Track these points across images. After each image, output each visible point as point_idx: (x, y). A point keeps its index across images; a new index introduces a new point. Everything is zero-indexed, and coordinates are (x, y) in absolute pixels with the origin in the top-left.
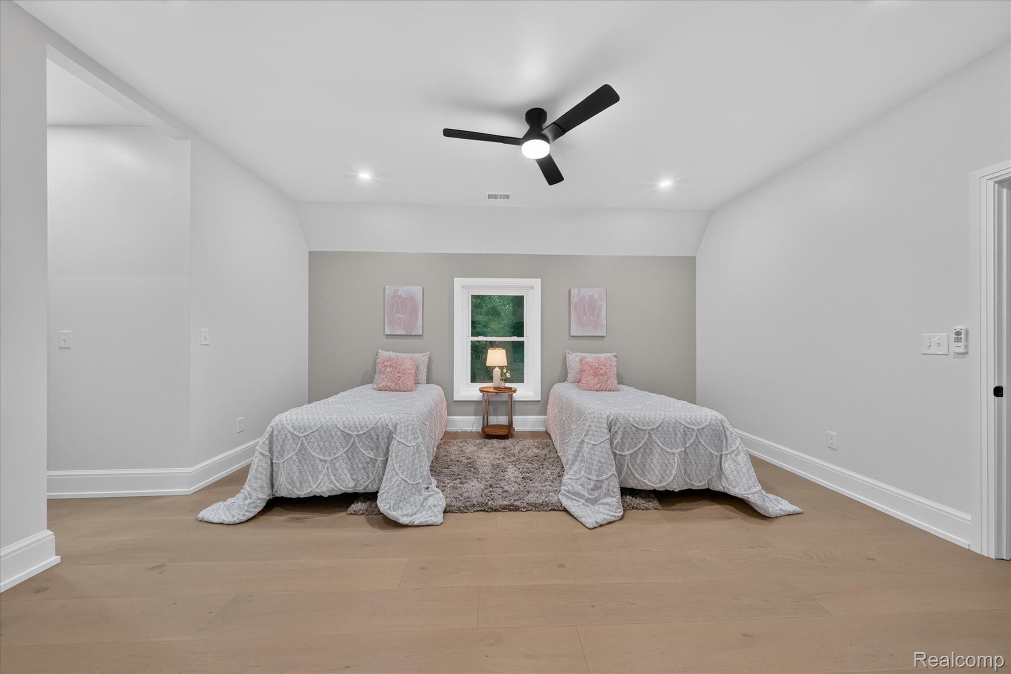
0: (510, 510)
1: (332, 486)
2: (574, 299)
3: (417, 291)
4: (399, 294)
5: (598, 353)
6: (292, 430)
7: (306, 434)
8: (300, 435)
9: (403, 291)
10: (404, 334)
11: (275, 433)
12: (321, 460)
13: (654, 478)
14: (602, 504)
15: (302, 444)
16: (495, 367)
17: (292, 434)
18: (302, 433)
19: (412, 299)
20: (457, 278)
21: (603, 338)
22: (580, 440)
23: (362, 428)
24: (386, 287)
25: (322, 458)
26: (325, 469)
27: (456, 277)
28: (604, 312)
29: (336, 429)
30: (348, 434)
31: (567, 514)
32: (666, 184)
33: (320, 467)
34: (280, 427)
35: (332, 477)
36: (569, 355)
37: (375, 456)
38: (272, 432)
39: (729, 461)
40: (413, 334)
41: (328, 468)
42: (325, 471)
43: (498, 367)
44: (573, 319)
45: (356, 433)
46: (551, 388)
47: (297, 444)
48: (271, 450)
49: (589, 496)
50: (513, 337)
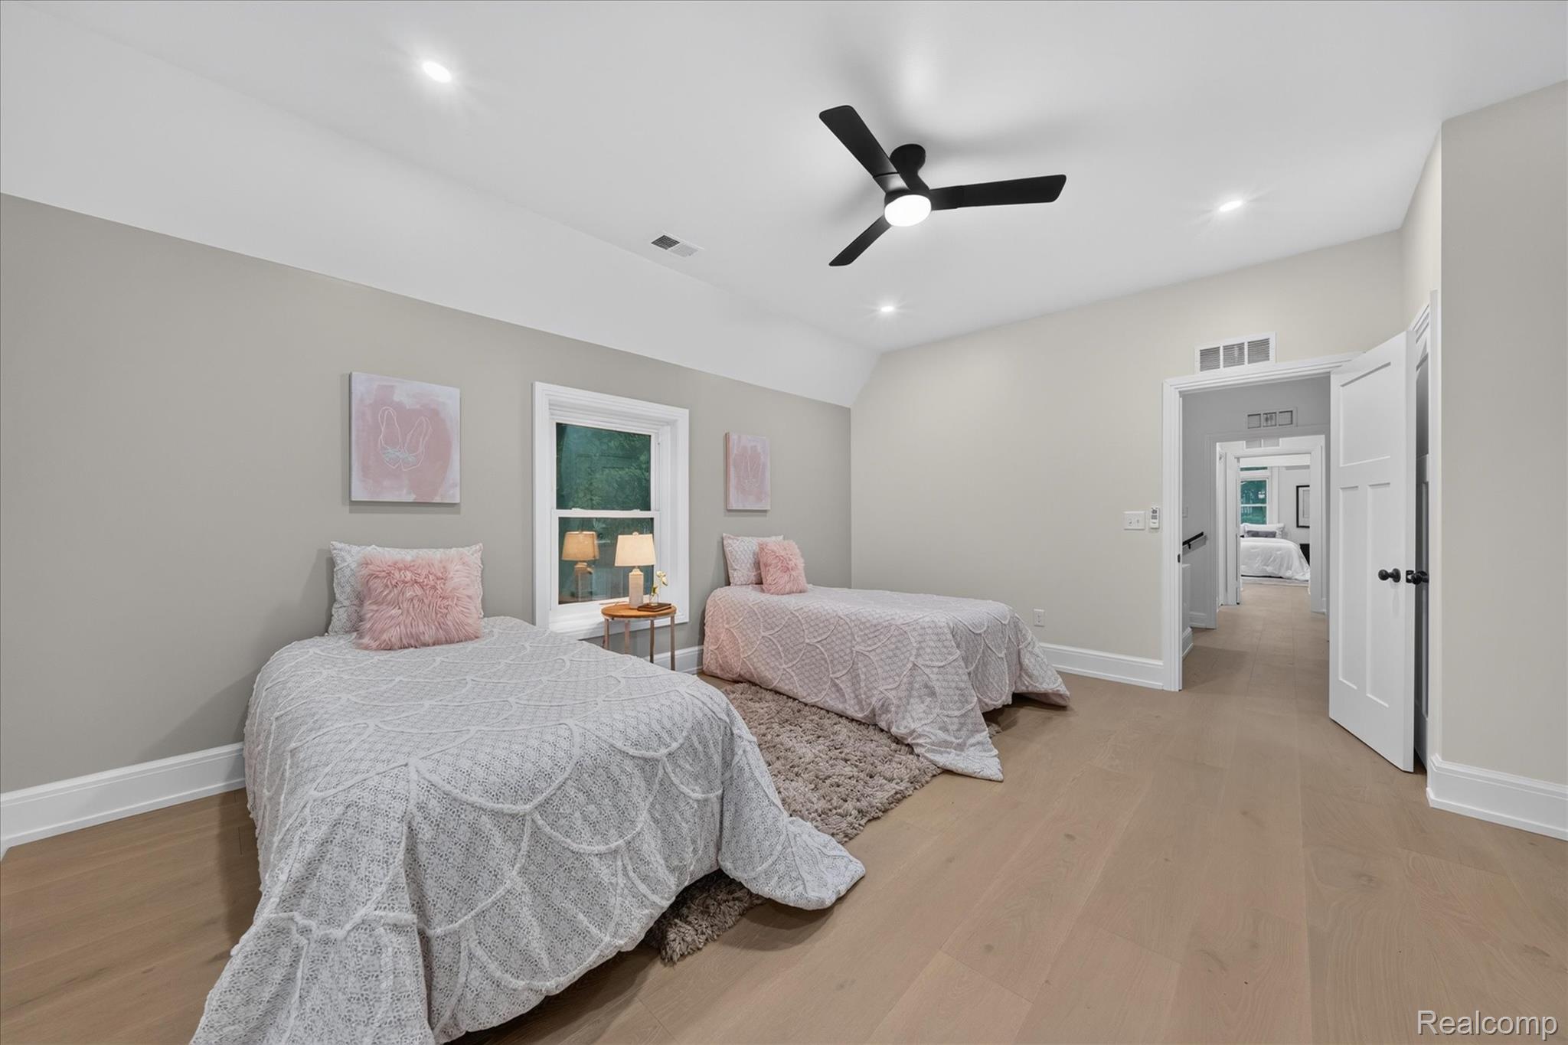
0: (899, 801)
1: (646, 911)
2: (734, 451)
3: (448, 397)
4: (396, 398)
5: (764, 537)
6: (490, 805)
7: (540, 798)
8: (521, 808)
9: (405, 393)
10: (411, 498)
11: (426, 833)
12: (600, 855)
13: (994, 695)
14: (974, 745)
15: (536, 832)
16: (631, 568)
17: (494, 814)
18: (527, 801)
19: (433, 415)
20: (540, 383)
21: (764, 514)
22: (910, 665)
23: (670, 733)
24: (353, 373)
25: (602, 848)
26: (620, 873)
27: (540, 381)
28: (768, 475)
29: (619, 757)
30: (646, 760)
31: (950, 776)
32: (887, 309)
33: (605, 874)
34: (435, 807)
35: (643, 888)
36: (730, 541)
37: (704, 793)
38: (412, 834)
39: (1028, 655)
40: (437, 500)
41: (625, 868)
42: (621, 881)
43: (639, 567)
44: (733, 482)
45: (664, 751)
46: (707, 598)
47: (517, 841)
48: (420, 906)
49: (958, 741)
50: (635, 511)
